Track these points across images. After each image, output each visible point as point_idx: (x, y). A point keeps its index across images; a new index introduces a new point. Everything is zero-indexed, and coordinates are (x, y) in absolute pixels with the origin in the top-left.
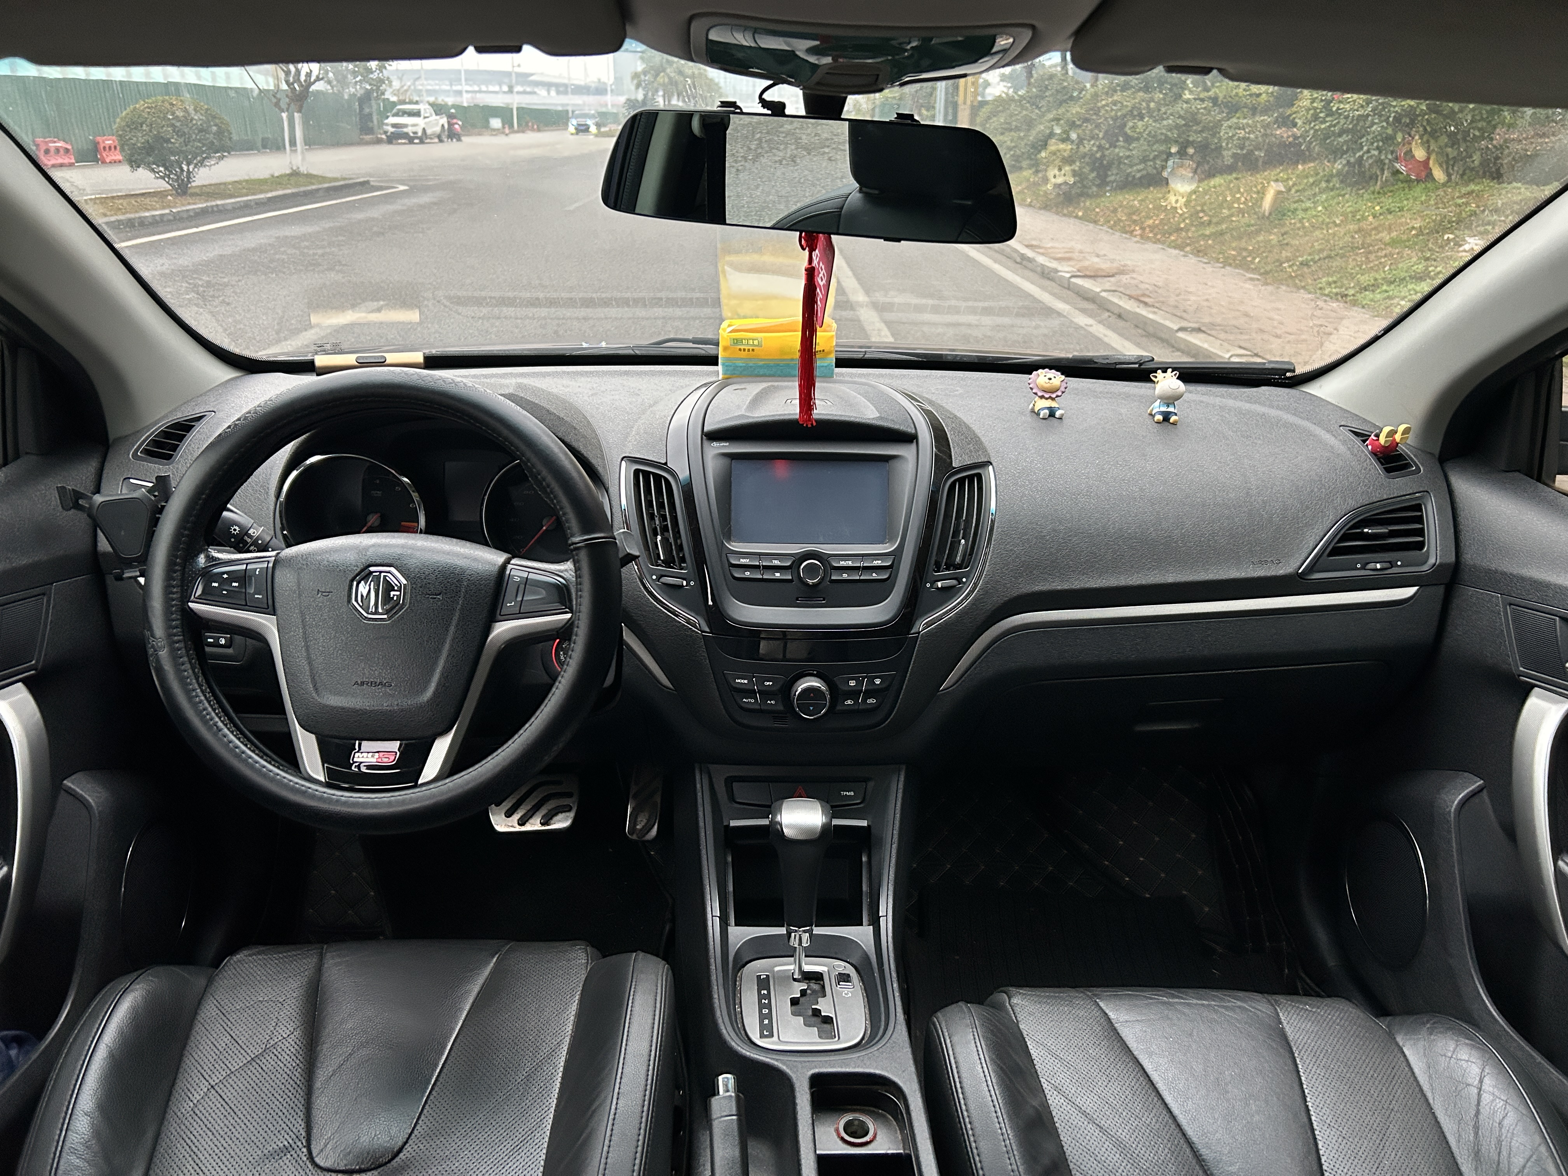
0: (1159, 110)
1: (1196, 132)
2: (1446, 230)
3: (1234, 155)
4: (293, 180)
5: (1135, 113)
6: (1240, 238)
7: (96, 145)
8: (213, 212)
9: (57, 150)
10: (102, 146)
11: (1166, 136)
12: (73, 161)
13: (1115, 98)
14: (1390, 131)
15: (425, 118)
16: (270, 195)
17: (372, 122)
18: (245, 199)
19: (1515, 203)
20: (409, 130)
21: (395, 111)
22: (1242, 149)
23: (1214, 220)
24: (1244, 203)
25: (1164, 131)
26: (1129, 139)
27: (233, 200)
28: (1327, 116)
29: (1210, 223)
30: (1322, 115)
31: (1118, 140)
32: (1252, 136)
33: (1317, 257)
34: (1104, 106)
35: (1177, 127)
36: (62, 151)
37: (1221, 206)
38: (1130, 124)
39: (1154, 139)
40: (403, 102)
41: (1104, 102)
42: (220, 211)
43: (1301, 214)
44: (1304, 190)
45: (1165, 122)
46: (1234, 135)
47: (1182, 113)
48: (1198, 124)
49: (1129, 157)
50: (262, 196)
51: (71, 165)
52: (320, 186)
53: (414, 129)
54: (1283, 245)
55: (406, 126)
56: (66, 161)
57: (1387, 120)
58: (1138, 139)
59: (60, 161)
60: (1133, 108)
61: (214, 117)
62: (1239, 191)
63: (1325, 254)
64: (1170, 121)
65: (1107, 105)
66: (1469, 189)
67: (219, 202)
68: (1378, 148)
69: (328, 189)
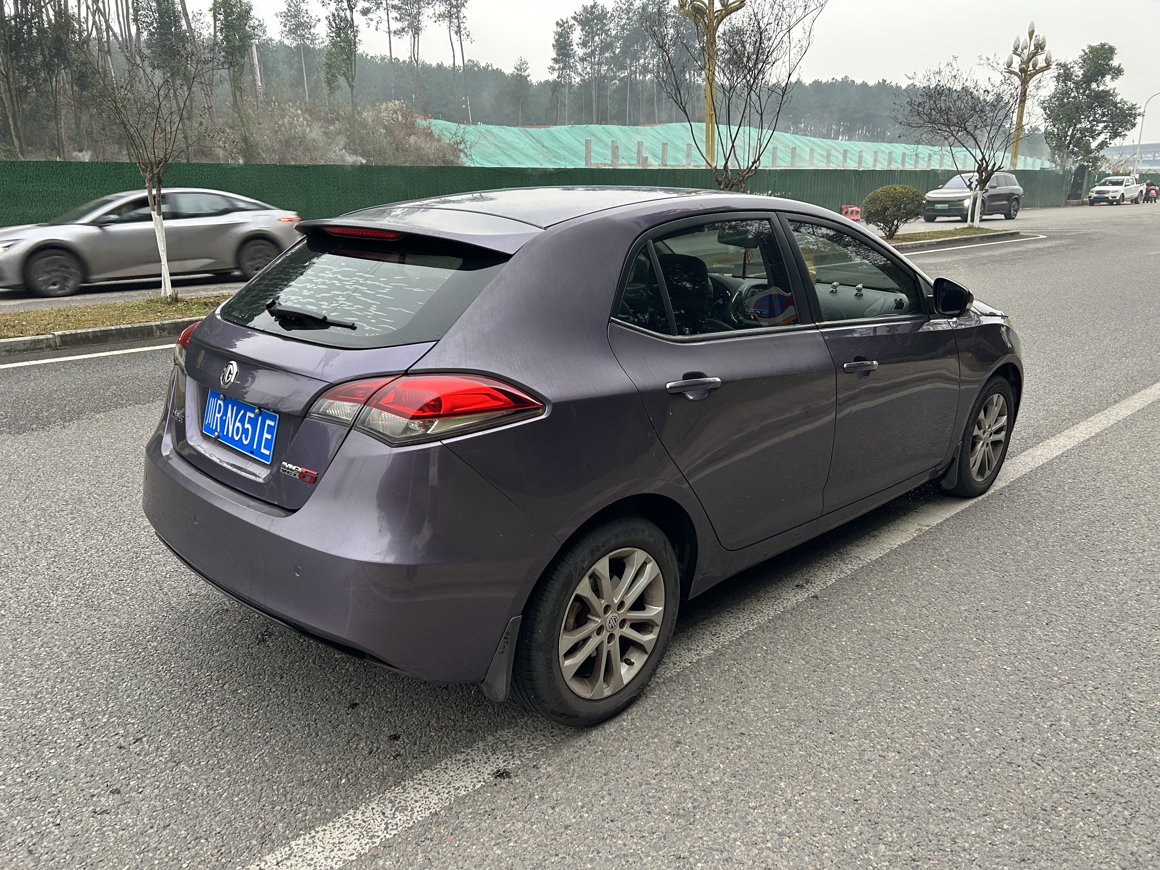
10: (845, 211)
20: (1109, 196)
40: (1116, 174)
53: (1114, 195)
55: (1108, 192)
61: (917, 196)
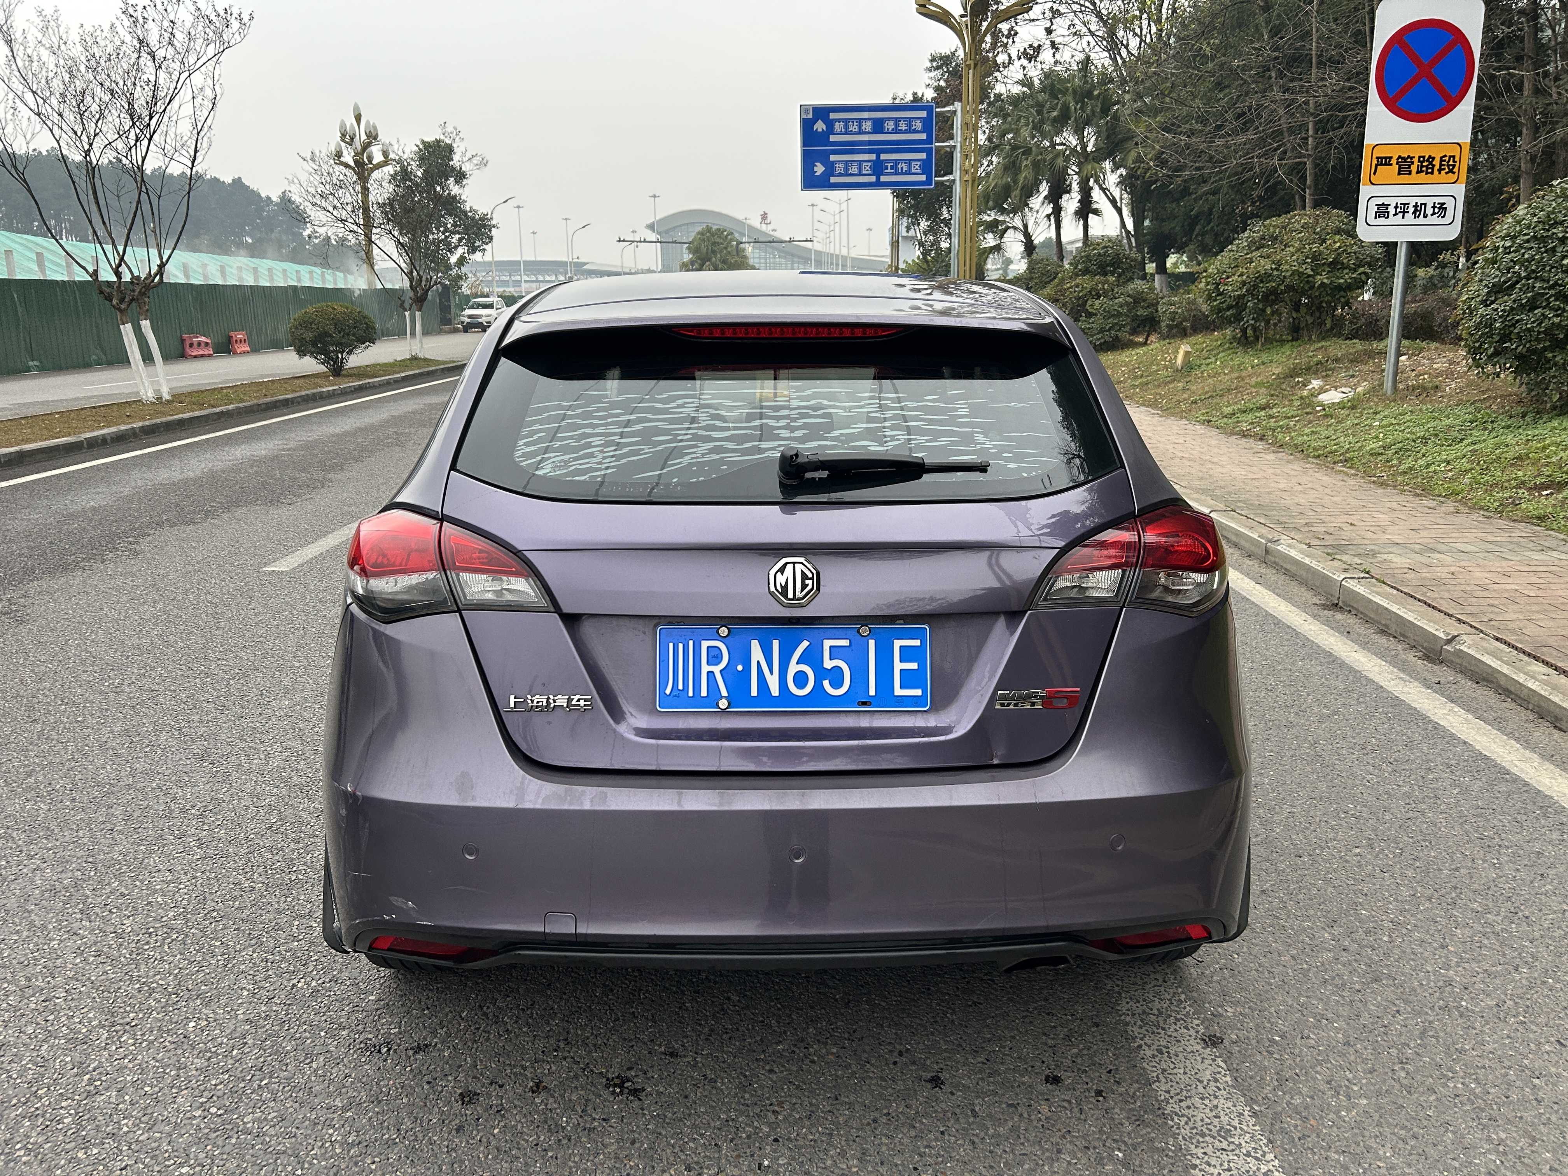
0: (1113, 290)
1: (1143, 307)
2: (1299, 375)
3: (1168, 326)
4: (415, 363)
5: (1094, 293)
6: (1159, 386)
7: (230, 338)
8: (366, 388)
9: (199, 344)
10: (235, 339)
11: (1118, 311)
12: (211, 352)
13: (1078, 281)
14: (1260, 306)
15: (497, 309)
16: (403, 375)
17: (450, 314)
18: (387, 378)
19: (1351, 354)
20: (482, 320)
21: (470, 304)
22: (1173, 321)
23: (1145, 374)
24: (1169, 361)
25: (1116, 308)
26: (1089, 315)
27: (379, 379)
28: (1218, 295)
29: (1142, 376)
30: (1214, 295)
31: (1081, 316)
32: (1180, 311)
33: (1203, 397)
34: (1069, 288)
35: (1127, 304)
36: (203, 345)
37: (1152, 364)
38: (1089, 303)
39: (1109, 314)
40: (477, 296)
41: (1068, 285)
42: (371, 387)
43: (1203, 367)
44: (1212, 350)
45: (1117, 301)
46: (1166, 310)
47: (1131, 292)
48: (1144, 301)
49: (1089, 329)
50: (398, 375)
51: (209, 356)
52: (438, 367)
54: (1184, 390)
56: (206, 352)
57: (1257, 298)
58: (1096, 315)
59: (201, 352)
60: (1092, 289)
61: (364, 317)
62: (1168, 353)
63: (1209, 394)
64: (1121, 300)
65: (1071, 287)
66: (1320, 345)
67: (370, 381)
68: (1253, 319)
69: (443, 369)
